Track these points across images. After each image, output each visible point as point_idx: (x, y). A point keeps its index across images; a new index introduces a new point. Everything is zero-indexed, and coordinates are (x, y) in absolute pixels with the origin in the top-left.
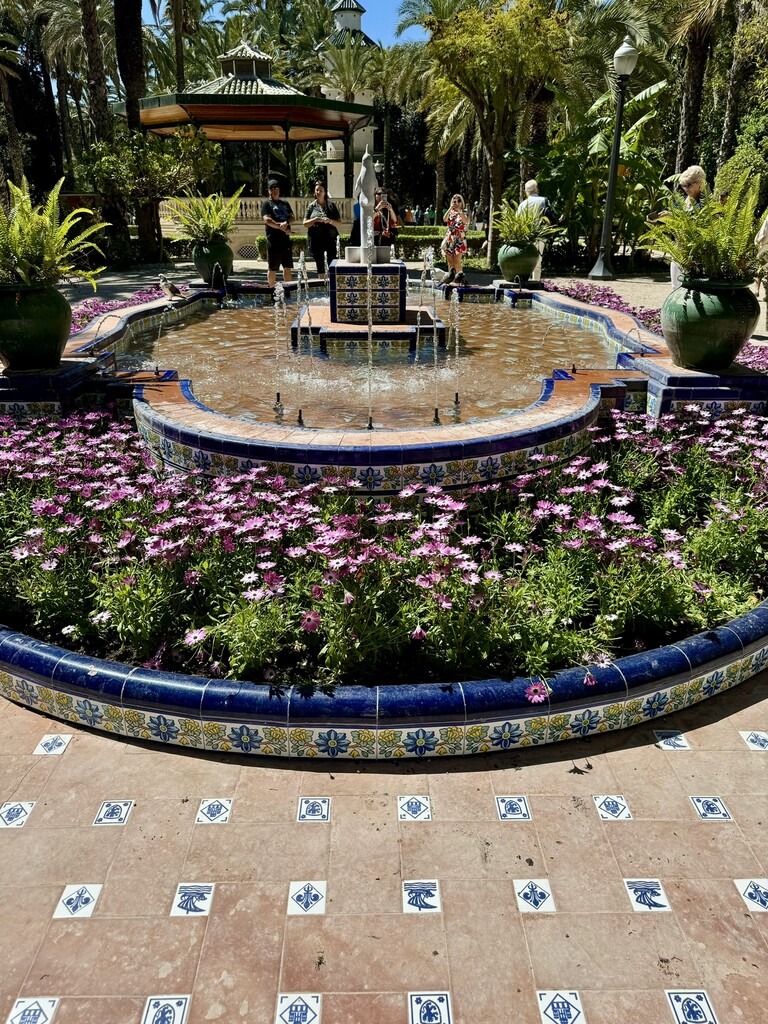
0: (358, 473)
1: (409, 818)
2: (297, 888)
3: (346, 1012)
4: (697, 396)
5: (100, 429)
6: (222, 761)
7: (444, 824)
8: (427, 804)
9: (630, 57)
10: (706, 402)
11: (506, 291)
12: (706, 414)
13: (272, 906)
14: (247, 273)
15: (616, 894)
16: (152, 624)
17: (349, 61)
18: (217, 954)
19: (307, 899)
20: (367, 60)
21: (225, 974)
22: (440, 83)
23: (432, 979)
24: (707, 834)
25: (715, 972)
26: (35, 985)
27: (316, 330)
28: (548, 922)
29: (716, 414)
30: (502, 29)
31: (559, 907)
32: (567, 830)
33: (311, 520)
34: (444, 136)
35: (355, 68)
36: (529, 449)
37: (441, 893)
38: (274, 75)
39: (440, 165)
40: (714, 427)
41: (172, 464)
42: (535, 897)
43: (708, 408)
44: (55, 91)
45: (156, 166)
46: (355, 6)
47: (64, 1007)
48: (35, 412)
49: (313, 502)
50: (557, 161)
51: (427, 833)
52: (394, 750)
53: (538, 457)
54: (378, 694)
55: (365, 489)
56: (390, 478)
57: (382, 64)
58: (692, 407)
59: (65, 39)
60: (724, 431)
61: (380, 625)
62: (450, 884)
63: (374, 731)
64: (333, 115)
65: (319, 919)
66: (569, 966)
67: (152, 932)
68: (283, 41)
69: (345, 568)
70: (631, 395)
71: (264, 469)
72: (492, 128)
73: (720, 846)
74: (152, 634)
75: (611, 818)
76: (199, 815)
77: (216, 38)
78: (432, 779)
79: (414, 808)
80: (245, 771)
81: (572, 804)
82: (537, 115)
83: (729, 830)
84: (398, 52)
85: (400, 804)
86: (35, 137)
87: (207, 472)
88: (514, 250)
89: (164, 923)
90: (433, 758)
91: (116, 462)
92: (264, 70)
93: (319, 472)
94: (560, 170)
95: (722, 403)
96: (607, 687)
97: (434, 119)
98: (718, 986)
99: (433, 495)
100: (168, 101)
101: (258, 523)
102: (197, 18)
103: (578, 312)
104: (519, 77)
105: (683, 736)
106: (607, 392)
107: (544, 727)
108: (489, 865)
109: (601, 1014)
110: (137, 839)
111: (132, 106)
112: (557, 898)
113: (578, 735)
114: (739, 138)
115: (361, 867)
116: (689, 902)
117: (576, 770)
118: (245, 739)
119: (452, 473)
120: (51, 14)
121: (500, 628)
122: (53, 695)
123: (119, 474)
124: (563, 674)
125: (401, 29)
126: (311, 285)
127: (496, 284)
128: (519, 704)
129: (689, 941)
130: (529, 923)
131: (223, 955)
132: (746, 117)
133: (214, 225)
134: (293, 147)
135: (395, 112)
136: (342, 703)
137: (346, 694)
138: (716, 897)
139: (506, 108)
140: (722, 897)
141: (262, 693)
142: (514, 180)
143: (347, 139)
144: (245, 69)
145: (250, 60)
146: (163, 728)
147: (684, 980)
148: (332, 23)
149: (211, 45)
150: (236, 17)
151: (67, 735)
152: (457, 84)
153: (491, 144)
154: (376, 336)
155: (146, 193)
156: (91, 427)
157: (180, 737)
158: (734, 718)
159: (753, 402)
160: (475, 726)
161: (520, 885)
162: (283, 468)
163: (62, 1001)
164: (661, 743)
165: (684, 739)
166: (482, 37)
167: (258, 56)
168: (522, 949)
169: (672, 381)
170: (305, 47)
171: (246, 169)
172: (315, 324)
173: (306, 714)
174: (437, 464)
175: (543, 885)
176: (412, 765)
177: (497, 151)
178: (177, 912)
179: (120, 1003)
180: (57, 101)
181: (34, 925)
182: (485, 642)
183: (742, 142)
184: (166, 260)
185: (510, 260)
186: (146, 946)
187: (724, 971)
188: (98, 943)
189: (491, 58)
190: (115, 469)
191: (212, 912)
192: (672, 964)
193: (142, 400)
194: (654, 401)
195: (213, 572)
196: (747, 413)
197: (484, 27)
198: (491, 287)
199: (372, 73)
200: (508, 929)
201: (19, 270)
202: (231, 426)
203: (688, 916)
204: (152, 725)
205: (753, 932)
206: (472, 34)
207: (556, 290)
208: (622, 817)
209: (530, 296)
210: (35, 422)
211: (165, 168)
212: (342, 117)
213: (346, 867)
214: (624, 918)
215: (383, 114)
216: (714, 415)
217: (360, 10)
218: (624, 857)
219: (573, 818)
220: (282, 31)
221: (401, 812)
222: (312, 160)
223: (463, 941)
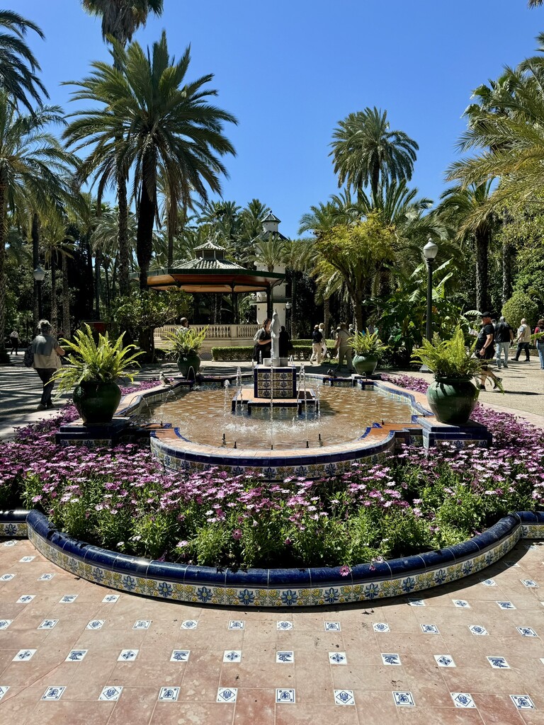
0: (263, 471)
1: (282, 629)
2: (227, 653)
3: (248, 694)
4: (448, 438)
5: (134, 452)
6: (193, 606)
7: (298, 631)
8: (291, 624)
9: (433, 249)
10: (454, 441)
11: (358, 380)
12: (453, 447)
13: (216, 659)
14: (207, 368)
15: (376, 658)
16: (161, 540)
17: (270, 249)
18: (192, 674)
19: (232, 656)
20: (281, 248)
21: (195, 681)
22: (323, 262)
23: (287, 684)
24: (425, 639)
25: (417, 686)
26: (112, 683)
27: (245, 402)
28: (343, 667)
29: (459, 447)
30: (358, 235)
31: (349, 662)
32: (357, 635)
33: (239, 491)
34: (327, 290)
35: (274, 252)
36: (351, 461)
37: (294, 656)
38: (226, 257)
39: (326, 306)
40: (459, 454)
41: (169, 469)
42: (338, 658)
43: (455, 444)
44: (94, 264)
45: (155, 309)
46: (275, 219)
47: (125, 690)
48: (98, 445)
49: (240, 482)
50: (395, 304)
51: (290, 635)
52: (277, 602)
53: (356, 464)
54: (268, 573)
55: (267, 479)
56: (280, 473)
57: (290, 250)
58: (446, 443)
59: (104, 238)
60: (464, 456)
61: (270, 539)
62: (299, 654)
63: (266, 590)
64: (261, 279)
65: (238, 664)
66: (350, 682)
67: (162, 666)
68: (232, 238)
69: (254, 509)
70: (414, 437)
71: (217, 468)
72: (354, 287)
73: (430, 643)
74: (161, 546)
75: (379, 631)
76: (182, 626)
77: (193, 236)
78: (294, 615)
79: (285, 625)
80: (204, 611)
81: (361, 626)
82: (382, 278)
83: (436, 637)
84: (300, 243)
85: (278, 624)
86: (78, 290)
87: (187, 472)
88: (362, 358)
89: (168, 664)
90: (296, 607)
91: (142, 468)
92: (220, 256)
93: (244, 470)
94: (396, 309)
95: (463, 441)
96: (381, 573)
97: (320, 281)
98: (417, 691)
99: (300, 481)
100: (163, 272)
101: (214, 490)
102: (182, 226)
103: (398, 393)
104: (369, 259)
105: (422, 601)
106: (398, 435)
107: (350, 592)
108: (318, 647)
109: (361, 698)
110: (153, 634)
111: (143, 276)
112: (348, 659)
113: (368, 598)
114: (514, 287)
115: (258, 646)
116: (410, 663)
117: (366, 613)
118: (204, 594)
119: (311, 471)
120: (97, 226)
121: (330, 542)
122: (112, 575)
123: (144, 473)
124: (360, 566)
125: (301, 231)
126: (243, 377)
127: (353, 377)
128: (337, 579)
129: (407, 676)
130: (334, 667)
131: (194, 674)
132: (517, 275)
133: (191, 346)
134: (236, 296)
135: (299, 275)
136: (251, 576)
137: (254, 572)
138: (424, 661)
139: (362, 276)
140: (427, 661)
141: (213, 571)
142: (375, 312)
143: (269, 291)
144: (209, 255)
145: (212, 250)
146: (165, 590)
147: (401, 688)
148: (262, 228)
149: (190, 241)
150: (205, 225)
151: (117, 595)
152: (333, 264)
153: (354, 295)
154: (275, 405)
155: (147, 324)
156: (129, 451)
157: (173, 594)
158: (451, 594)
159: (480, 441)
160: (316, 589)
161: (332, 654)
162: (226, 468)
163: (124, 688)
164: (411, 603)
165: (423, 602)
166: (346, 240)
167: (217, 248)
168: (329, 676)
169: (433, 429)
170: (245, 241)
171: (207, 307)
172: (244, 399)
173: (234, 581)
174: (303, 466)
175: (342, 654)
176: (286, 610)
177: (358, 299)
178: (172, 659)
179: (149, 689)
180: (94, 269)
181: (109, 663)
182: (321, 548)
183: (516, 290)
184: (156, 362)
185: (359, 363)
186: (160, 671)
187: (421, 686)
188: (138, 670)
189: (351, 250)
190: (143, 470)
191: (189, 660)
192: (397, 684)
193: (155, 437)
194: (426, 440)
195: (190, 516)
196: (476, 446)
197: (347, 234)
198: (350, 378)
199: (284, 255)
200: (324, 669)
201: (100, 375)
202: (201, 448)
203: (409, 667)
204: (160, 588)
205: (438, 674)
206: (340, 238)
207: (389, 380)
208: (385, 631)
209: (372, 383)
210: (98, 450)
211: (159, 310)
212: (266, 280)
213: (251, 646)
214: (377, 666)
215: (291, 277)
216: (458, 448)
217: (278, 221)
218: (383, 645)
219: (361, 631)
220: (232, 232)
221: (278, 627)
222: (248, 301)
223: (302, 673)
